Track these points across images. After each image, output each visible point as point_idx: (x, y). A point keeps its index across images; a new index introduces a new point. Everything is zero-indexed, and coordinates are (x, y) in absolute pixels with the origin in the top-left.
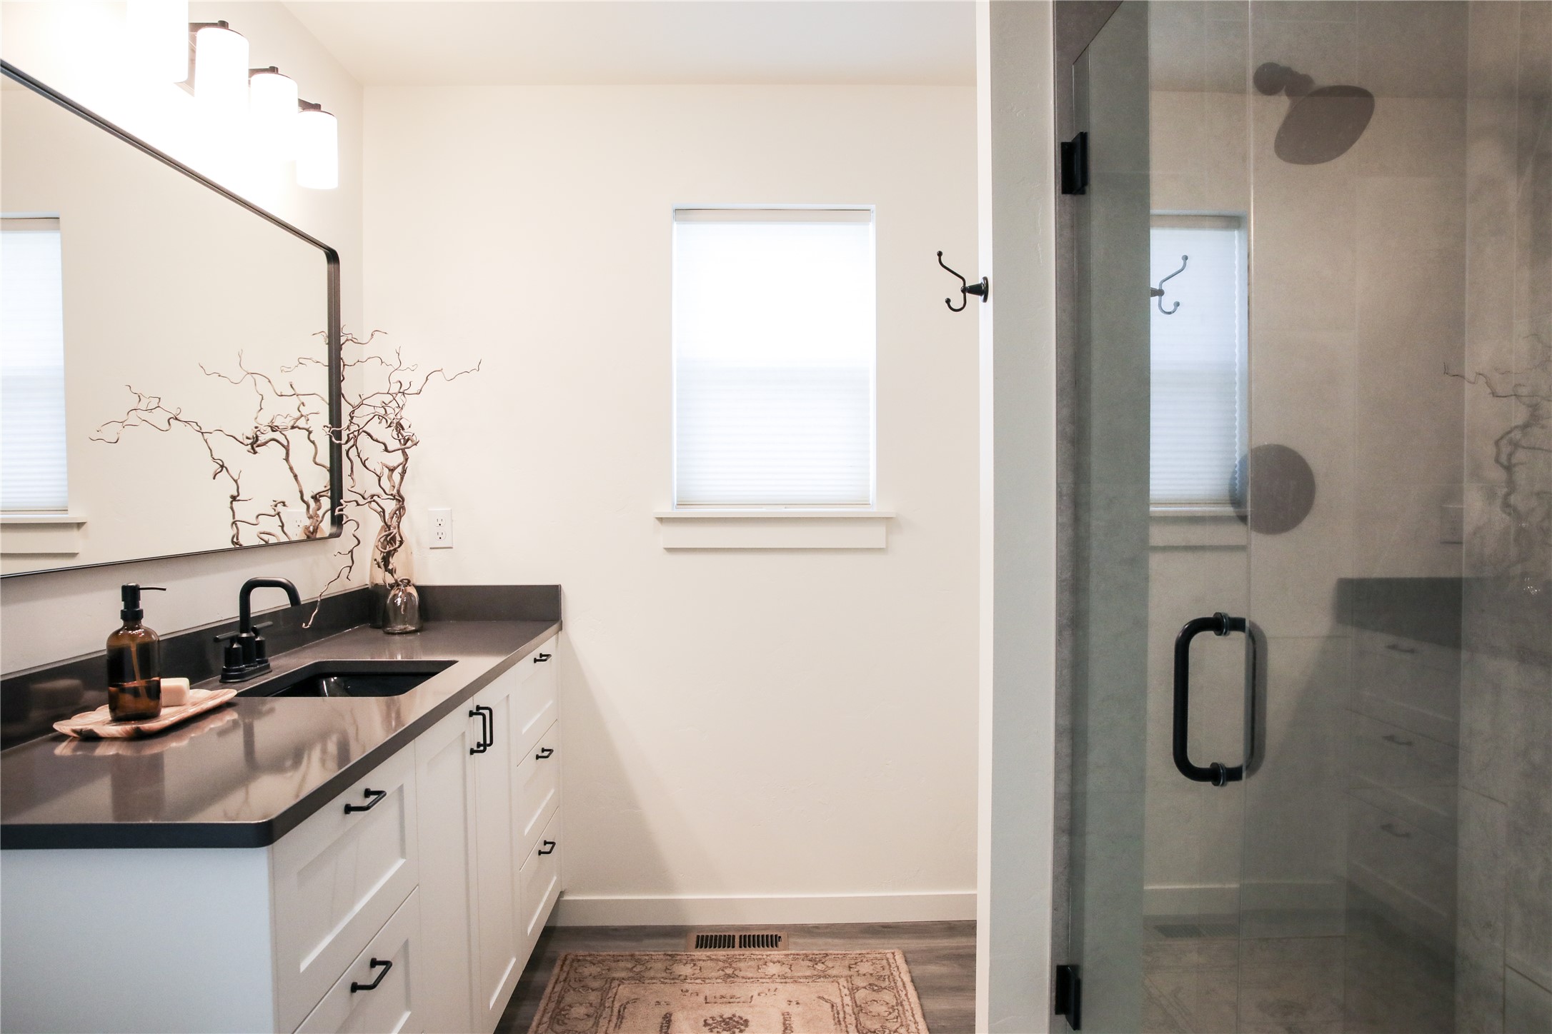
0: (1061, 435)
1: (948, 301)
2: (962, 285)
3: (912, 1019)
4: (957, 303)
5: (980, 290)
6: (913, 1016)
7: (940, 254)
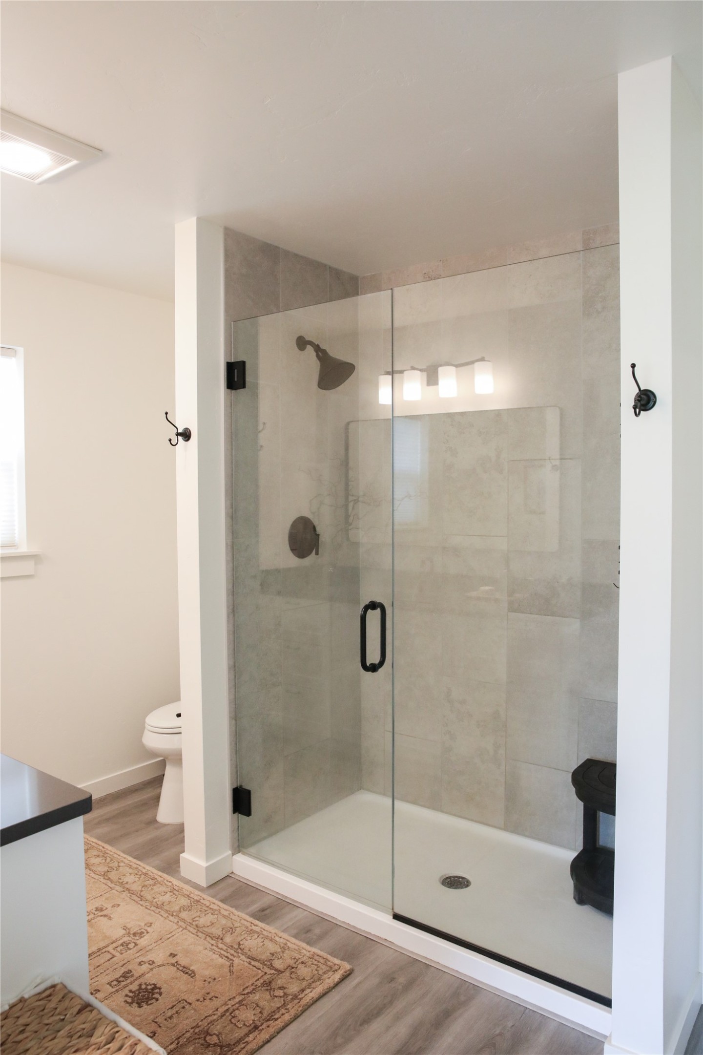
0: (227, 514)
1: (170, 440)
2: (176, 431)
3: (120, 857)
4: (174, 442)
5: (186, 435)
6: (119, 856)
7: (166, 413)
